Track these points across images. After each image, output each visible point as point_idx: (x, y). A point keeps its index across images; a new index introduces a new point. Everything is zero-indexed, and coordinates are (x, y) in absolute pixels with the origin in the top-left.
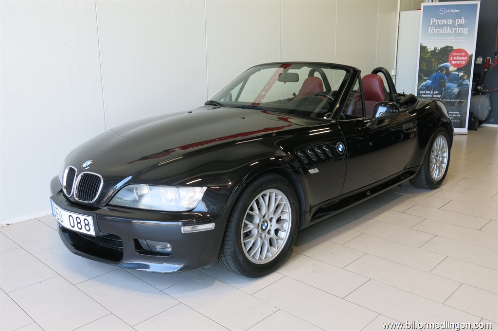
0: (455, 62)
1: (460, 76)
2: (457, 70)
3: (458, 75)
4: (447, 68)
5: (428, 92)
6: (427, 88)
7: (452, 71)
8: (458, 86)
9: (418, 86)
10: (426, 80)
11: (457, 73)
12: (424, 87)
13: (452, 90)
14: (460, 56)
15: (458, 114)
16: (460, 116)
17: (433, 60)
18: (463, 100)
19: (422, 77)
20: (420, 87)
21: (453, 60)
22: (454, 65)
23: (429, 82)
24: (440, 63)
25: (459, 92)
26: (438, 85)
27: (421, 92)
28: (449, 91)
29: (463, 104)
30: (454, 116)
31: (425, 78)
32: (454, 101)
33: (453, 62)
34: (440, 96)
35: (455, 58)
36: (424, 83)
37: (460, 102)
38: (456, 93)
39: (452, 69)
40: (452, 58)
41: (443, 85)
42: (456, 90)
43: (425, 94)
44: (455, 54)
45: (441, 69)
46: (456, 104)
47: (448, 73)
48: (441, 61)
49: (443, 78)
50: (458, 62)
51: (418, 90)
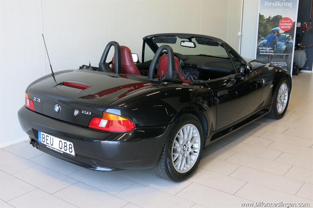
0: (284, 27)
1: (287, 37)
2: (285, 32)
3: (286, 36)
4: (278, 31)
5: (265, 48)
6: (264, 45)
7: (281, 33)
8: (286, 44)
9: (258, 44)
10: (263, 39)
11: (285, 35)
12: (262, 45)
13: (281, 47)
14: (286, 23)
15: (285, 64)
16: (287, 65)
17: (268, 25)
18: (289, 54)
19: (260, 37)
20: (259, 44)
21: (282, 25)
22: (283, 29)
23: (265, 41)
24: (273, 28)
25: (286, 48)
26: (272, 43)
27: (260, 48)
28: (279, 47)
29: (289, 57)
30: (282, 65)
31: (262, 38)
32: (282, 54)
33: (282, 27)
34: (273, 51)
35: (283, 24)
36: (262, 42)
37: (287, 56)
38: (284, 49)
39: (281, 31)
40: (281, 24)
41: (275, 43)
42: (284, 47)
43: (262, 49)
44: (283, 21)
45: (274, 32)
46: (284, 57)
47: (279, 35)
48: (273, 26)
49: (275, 38)
50: (285, 27)
51: (257, 47)
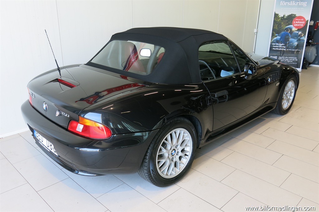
0: (297, 25)
1: (299, 34)
2: (297, 30)
3: (298, 33)
4: (291, 29)
5: (278, 44)
6: (277, 41)
7: (294, 31)
8: (297, 41)
9: (271, 40)
10: (277, 36)
11: (297, 32)
12: (275, 41)
13: (293, 43)
14: (300, 21)
15: (296, 59)
16: (297, 60)
17: (282, 23)
18: (300, 50)
19: (274, 34)
20: (273, 40)
21: (295, 23)
22: (296, 27)
23: (279, 37)
24: (287, 25)
25: (298, 44)
26: (285, 40)
27: (273, 44)
28: (291, 44)
29: (300, 53)
30: (293, 60)
31: (276, 35)
32: (294, 50)
33: (295, 25)
34: (285, 47)
35: (296, 22)
36: (275, 38)
37: (298, 51)
38: (296, 45)
39: (294, 29)
40: (294, 22)
41: (288, 40)
42: (296, 43)
43: (275, 45)
44: (297, 20)
45: (287, 29)
46: (295, 53)
47: (291, 32)
48: (287, 24)
49: (288, 35)
50: (298, 25)
51: (271, 43)
